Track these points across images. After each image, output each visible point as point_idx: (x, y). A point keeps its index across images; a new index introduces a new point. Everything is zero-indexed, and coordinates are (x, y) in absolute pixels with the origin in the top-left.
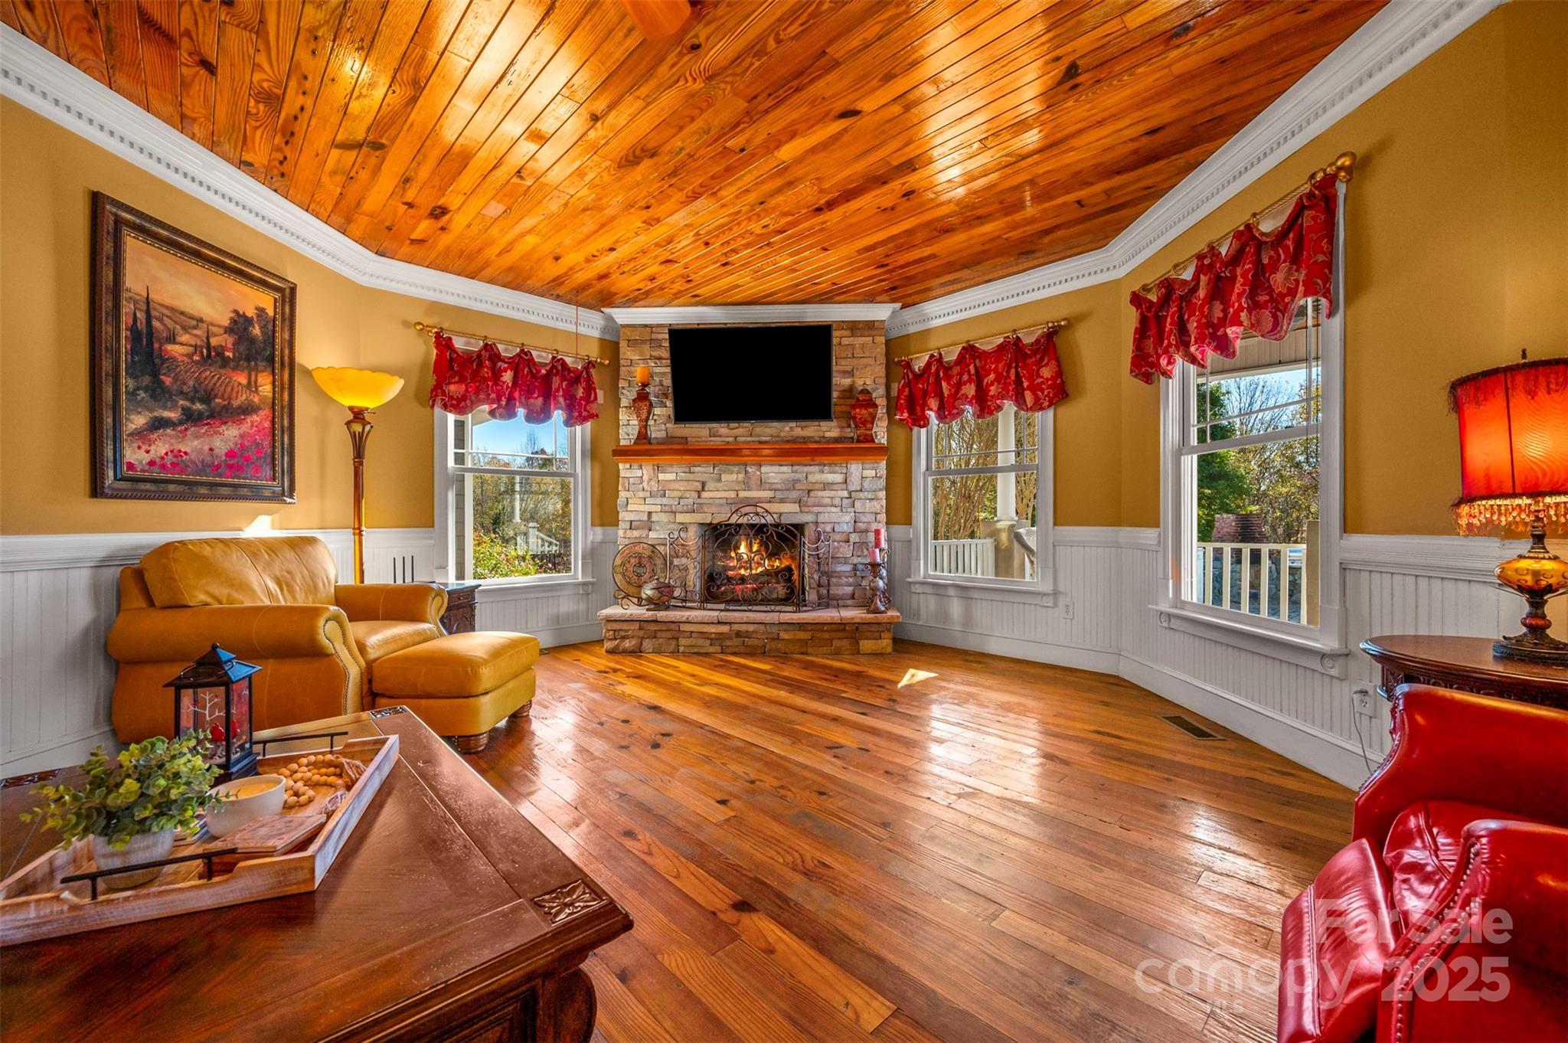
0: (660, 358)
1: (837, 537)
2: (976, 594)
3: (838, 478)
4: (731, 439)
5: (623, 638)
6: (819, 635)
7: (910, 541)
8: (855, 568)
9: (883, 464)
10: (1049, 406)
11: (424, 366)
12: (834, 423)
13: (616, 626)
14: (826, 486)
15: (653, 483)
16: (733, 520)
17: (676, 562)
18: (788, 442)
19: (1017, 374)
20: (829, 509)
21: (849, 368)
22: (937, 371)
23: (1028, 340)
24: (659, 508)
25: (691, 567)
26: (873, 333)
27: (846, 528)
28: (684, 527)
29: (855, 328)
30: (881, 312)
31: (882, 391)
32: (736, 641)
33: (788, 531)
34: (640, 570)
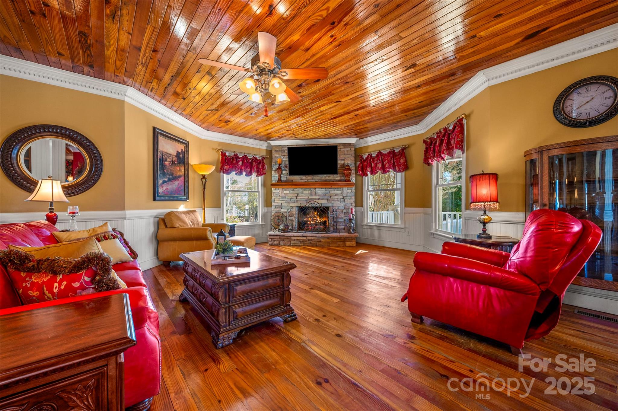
0: (285, 156)
1: (339, 211)
2: (382, 228)
3: (340, 192)
4: (306, 180)
5: (274, 241)
6: (333, 240)
7: (362, 212)
8: (345, 221)
9: (354, 188)
10: (403, 171)
11: (218, 161)
12: (339, 175)
13: (272, 237)
14: (336, 195)
15: (282, 194)
16: (307, 206)
17: (290, 218)
18: (324, 181)
19: (394, 161)
20: (337, 202)
21: (343, 158)
22: (370, 159)
23: (397, 151)
24: (284, 202)
25: (294, 220)
26: (351, 147)
27: (342, 208)
28: (292, 208)
29: (345, 145)
30: (353, 140)
31: (353, 165)
32: (308, 242)
33: (324, 209)
34: (279, 221)
